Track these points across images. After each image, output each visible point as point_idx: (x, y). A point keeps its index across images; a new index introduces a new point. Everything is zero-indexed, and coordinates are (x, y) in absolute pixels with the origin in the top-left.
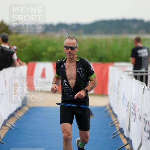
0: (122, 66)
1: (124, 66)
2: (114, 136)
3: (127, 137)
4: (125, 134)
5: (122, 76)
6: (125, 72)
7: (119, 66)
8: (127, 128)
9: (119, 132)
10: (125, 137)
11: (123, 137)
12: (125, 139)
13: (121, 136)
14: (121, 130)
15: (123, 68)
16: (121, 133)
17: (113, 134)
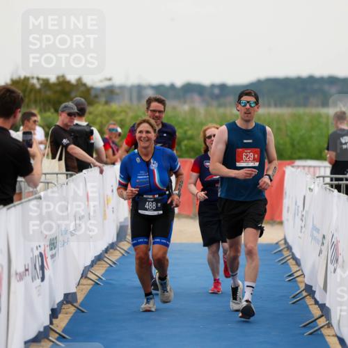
0: (310, 167)
1: (314, 167)
2: (295, 300)
3: (320, 303)
4: (317, 296)
5: (312, 187)
6: (317, 177)
7: (304, 167)
8: (322, 286)
9: (304, 294)
10: (316, 302)
11: (313, 302)
12: (317, 306)
13: (309, 301)
14: (310, 290)
15: (312, 169)
16: (309, 295)
17: (292, 296)
